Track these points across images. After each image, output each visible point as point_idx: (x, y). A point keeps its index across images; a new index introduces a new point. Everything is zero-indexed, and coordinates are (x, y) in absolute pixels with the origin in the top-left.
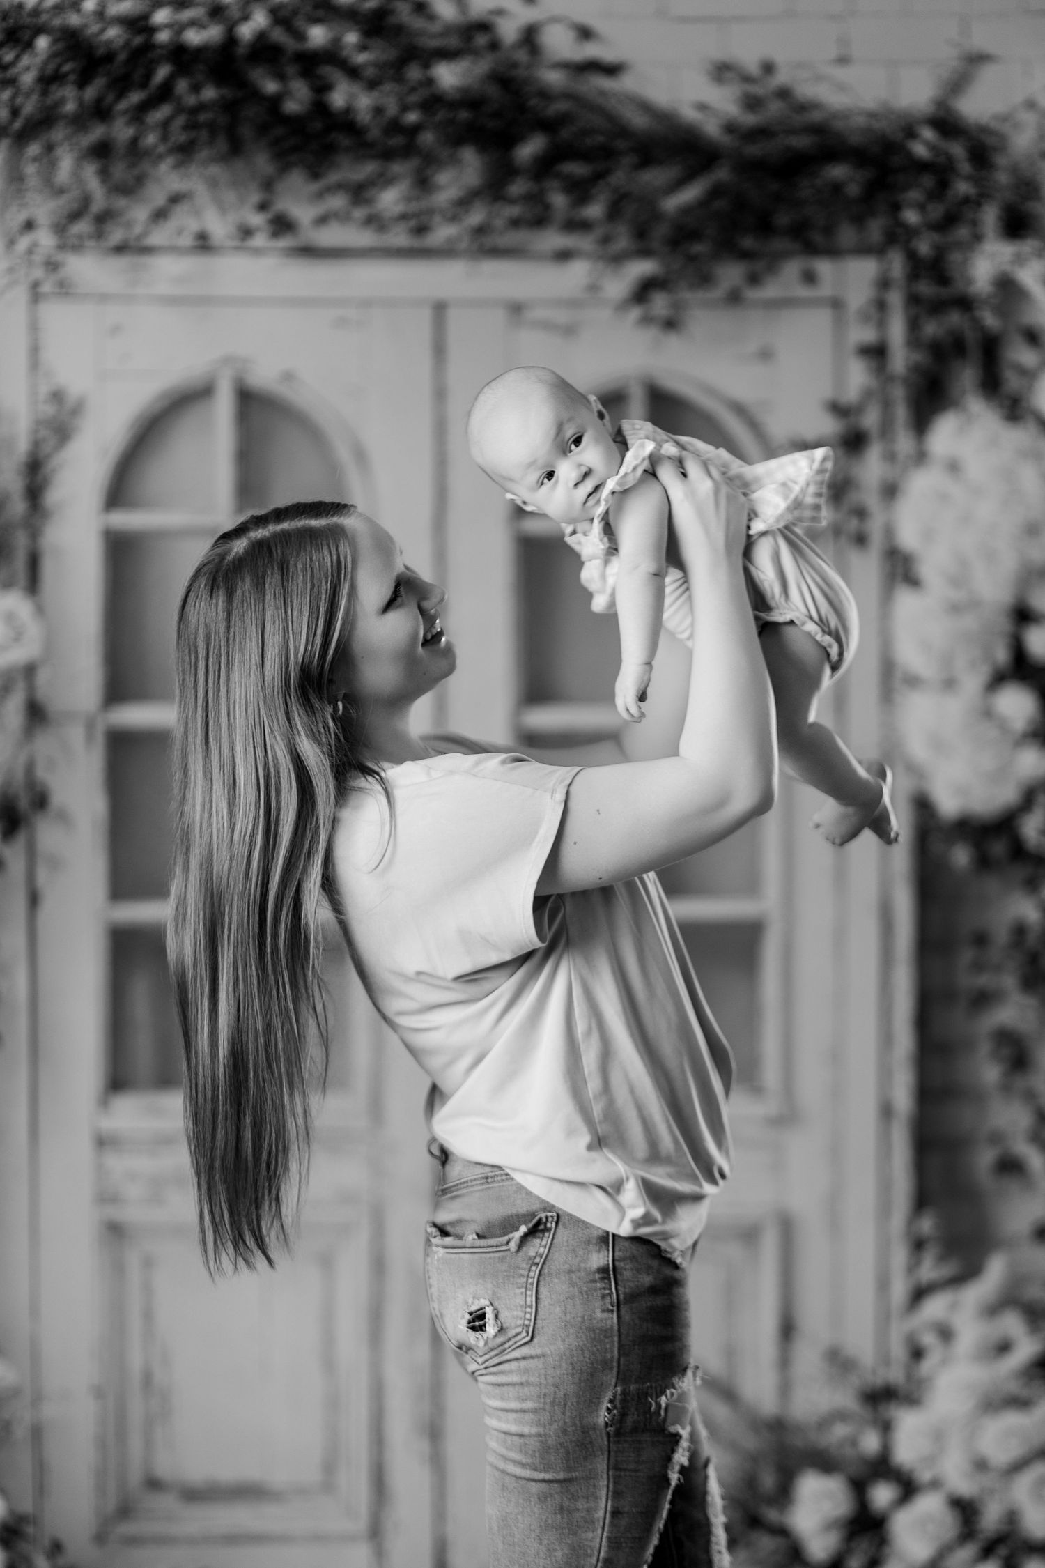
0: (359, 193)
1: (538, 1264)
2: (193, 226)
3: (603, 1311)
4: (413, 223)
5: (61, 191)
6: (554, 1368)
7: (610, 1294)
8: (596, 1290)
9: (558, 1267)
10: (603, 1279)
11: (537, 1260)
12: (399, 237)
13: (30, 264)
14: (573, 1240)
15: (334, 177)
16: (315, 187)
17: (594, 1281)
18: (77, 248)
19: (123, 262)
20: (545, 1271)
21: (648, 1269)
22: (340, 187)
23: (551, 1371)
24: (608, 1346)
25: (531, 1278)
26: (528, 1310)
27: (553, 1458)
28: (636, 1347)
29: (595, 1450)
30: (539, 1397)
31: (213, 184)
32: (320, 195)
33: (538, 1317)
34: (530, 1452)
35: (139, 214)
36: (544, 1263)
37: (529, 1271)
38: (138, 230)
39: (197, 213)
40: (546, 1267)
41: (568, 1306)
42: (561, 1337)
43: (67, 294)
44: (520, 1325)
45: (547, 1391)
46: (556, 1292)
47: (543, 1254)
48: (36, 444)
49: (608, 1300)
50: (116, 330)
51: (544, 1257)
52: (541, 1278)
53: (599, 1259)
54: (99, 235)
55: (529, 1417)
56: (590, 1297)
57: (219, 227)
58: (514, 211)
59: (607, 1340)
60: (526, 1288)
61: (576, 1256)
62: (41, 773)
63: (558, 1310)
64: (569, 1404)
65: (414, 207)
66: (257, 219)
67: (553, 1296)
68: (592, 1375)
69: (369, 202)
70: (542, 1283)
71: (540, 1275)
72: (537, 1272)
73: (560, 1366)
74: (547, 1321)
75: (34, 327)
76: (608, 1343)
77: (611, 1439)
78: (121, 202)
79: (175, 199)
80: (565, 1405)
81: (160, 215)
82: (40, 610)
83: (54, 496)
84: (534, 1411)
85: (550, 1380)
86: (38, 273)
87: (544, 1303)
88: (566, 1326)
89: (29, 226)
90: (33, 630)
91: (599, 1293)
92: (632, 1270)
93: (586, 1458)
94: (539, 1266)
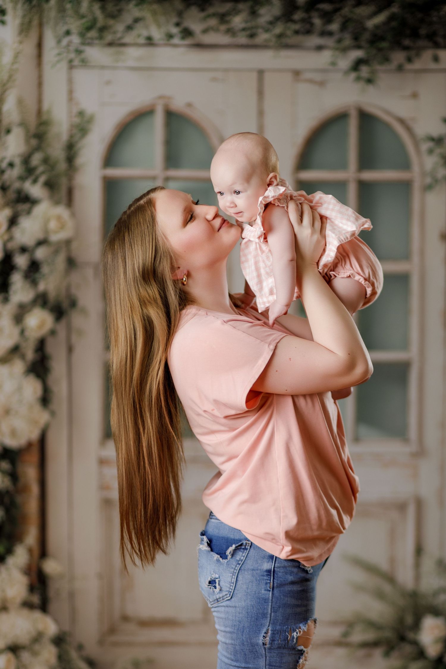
0: (223, 18)
1: (240, 564)
2: (145, 33)
3: (265, 590)
4: (248, 32)
5: (83, 17)
6: (239, 613)
7: (270, 583)
8: (263, 580)
9: (248, 567)
10: (268, 575)
11: (240, 562)
12: (242, 39)
13: (68, 52)
14: (257, 556)
15: (211, 10)
16: (202, 15)
17: (264, 576)
18: (90, 44)
19: (112, 50)
20: (242, 568)
21: (291, 573)
22: (214, 15)
23: (238, 614)
24: (266, 607)
25: (236, 570)
26: (232, 585)
27: (239, 656)
28: (281, 609)
29: (259, 655)
30: (232, 626)
31: (154, 13)
32: (205, 19)
33: (235, 589)
34: (230, 652)
35: (120, 27)
36: (243, 564)
37: (236, 566)
38: (119, 35)
39: (147, 27)
40: (243, 566)
41: (250, 586)
42: (244, 599)
43: (85, 66)
44: (228, 591)
45: (235, 623)
46: (246, 577)
47: (243, 560)
48: (71, 136)
49: (268, 585)
50: (108, 83)
51: (243, 561)
52: (240, 571)
53: (267, 565)
54: (101, 38)
55: (229, 635)
56: (260, 583)
57: (157, 34)
58: (297, 27)
59: (265, 604)
60: (233, 574)
61: (257, 563)
62: (74, 291)
63: (245, 587)
64: (245, 631)
65: (249, 25)
66: (175, 30)
67: (244, 580)
68: (257, 619)
69: (227, 22)
70: (240, 573)
71: (240, 569)
72: (239, 568)
73: (242, 613)
74: (239, 591)
75: (70, 81)
76: (266, 605)
77: (266, 651)
78: (111, 22)
79: (137, 20)
80: (243, 631)
81: (129, 28)
82: (73, 215)
83: (80, 160)
84: (230, 632)
85: (237, 619)
86: (72, 55)
87: (239, 583)
88: (247, 594)
89: (68, 33)
90: (70, 224)
91: (265, 581)
92: (283, 572)
93: (254, 659)
94: (240, 565)
